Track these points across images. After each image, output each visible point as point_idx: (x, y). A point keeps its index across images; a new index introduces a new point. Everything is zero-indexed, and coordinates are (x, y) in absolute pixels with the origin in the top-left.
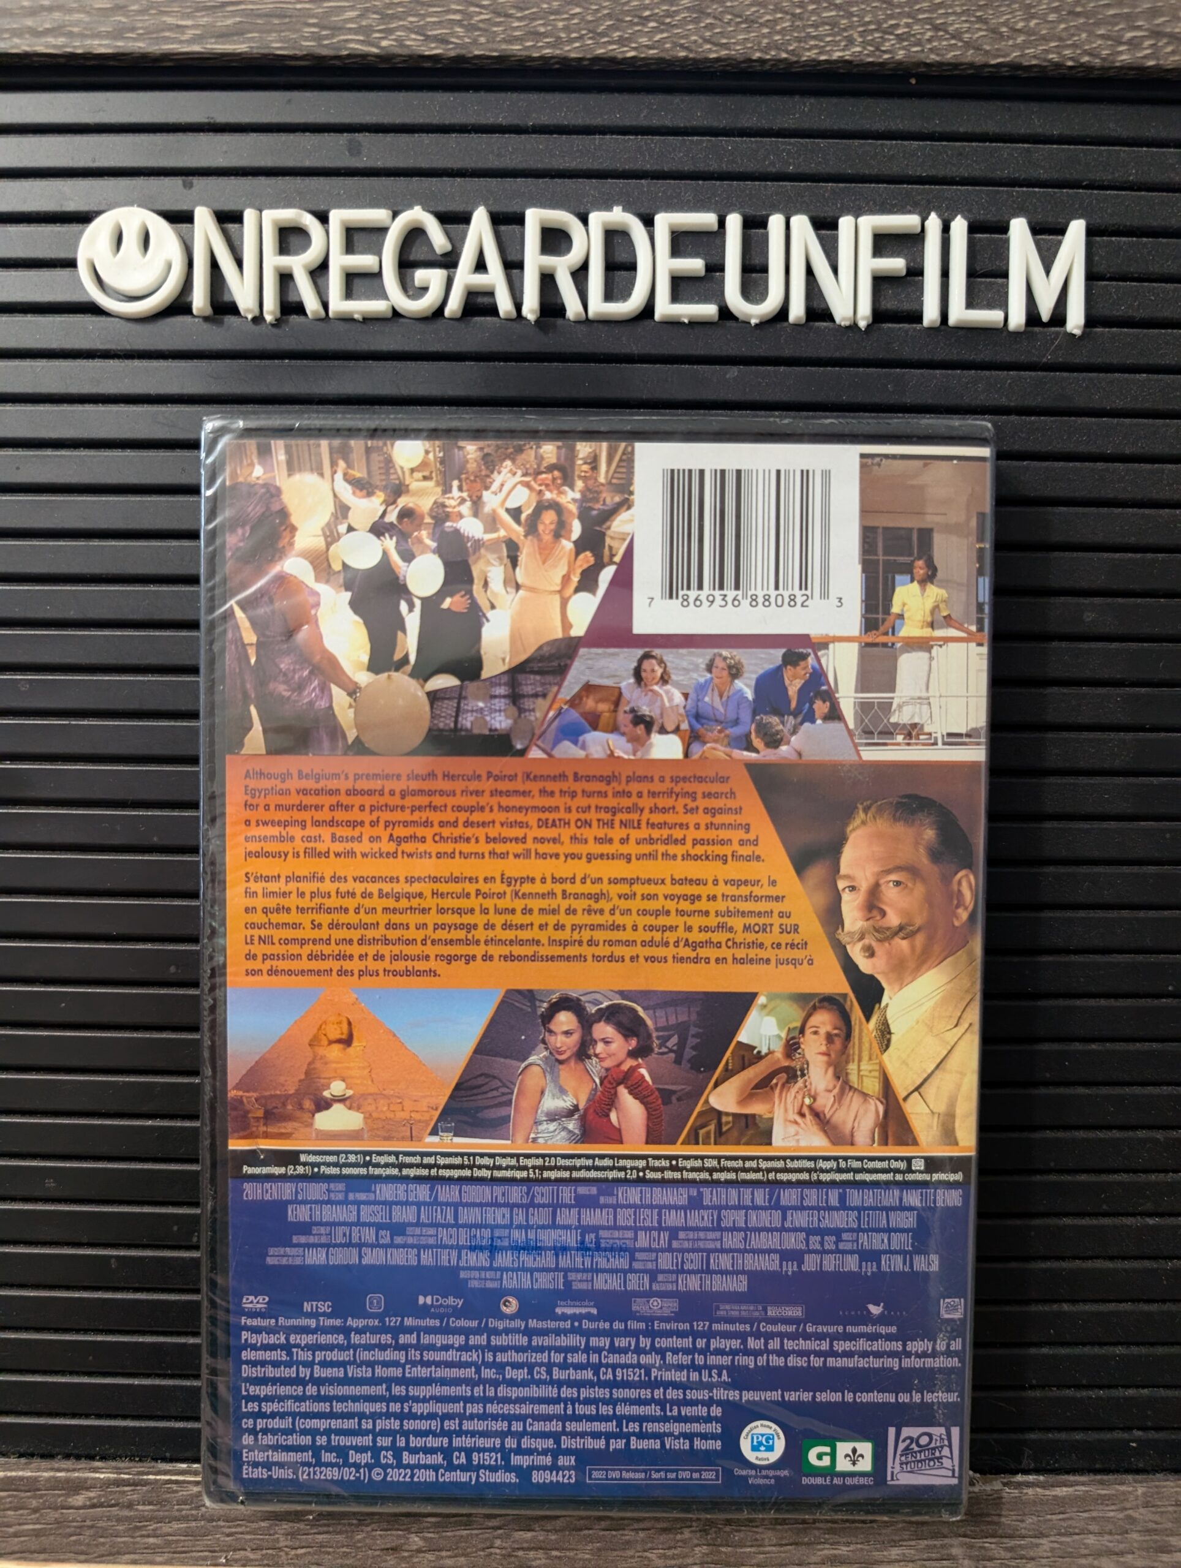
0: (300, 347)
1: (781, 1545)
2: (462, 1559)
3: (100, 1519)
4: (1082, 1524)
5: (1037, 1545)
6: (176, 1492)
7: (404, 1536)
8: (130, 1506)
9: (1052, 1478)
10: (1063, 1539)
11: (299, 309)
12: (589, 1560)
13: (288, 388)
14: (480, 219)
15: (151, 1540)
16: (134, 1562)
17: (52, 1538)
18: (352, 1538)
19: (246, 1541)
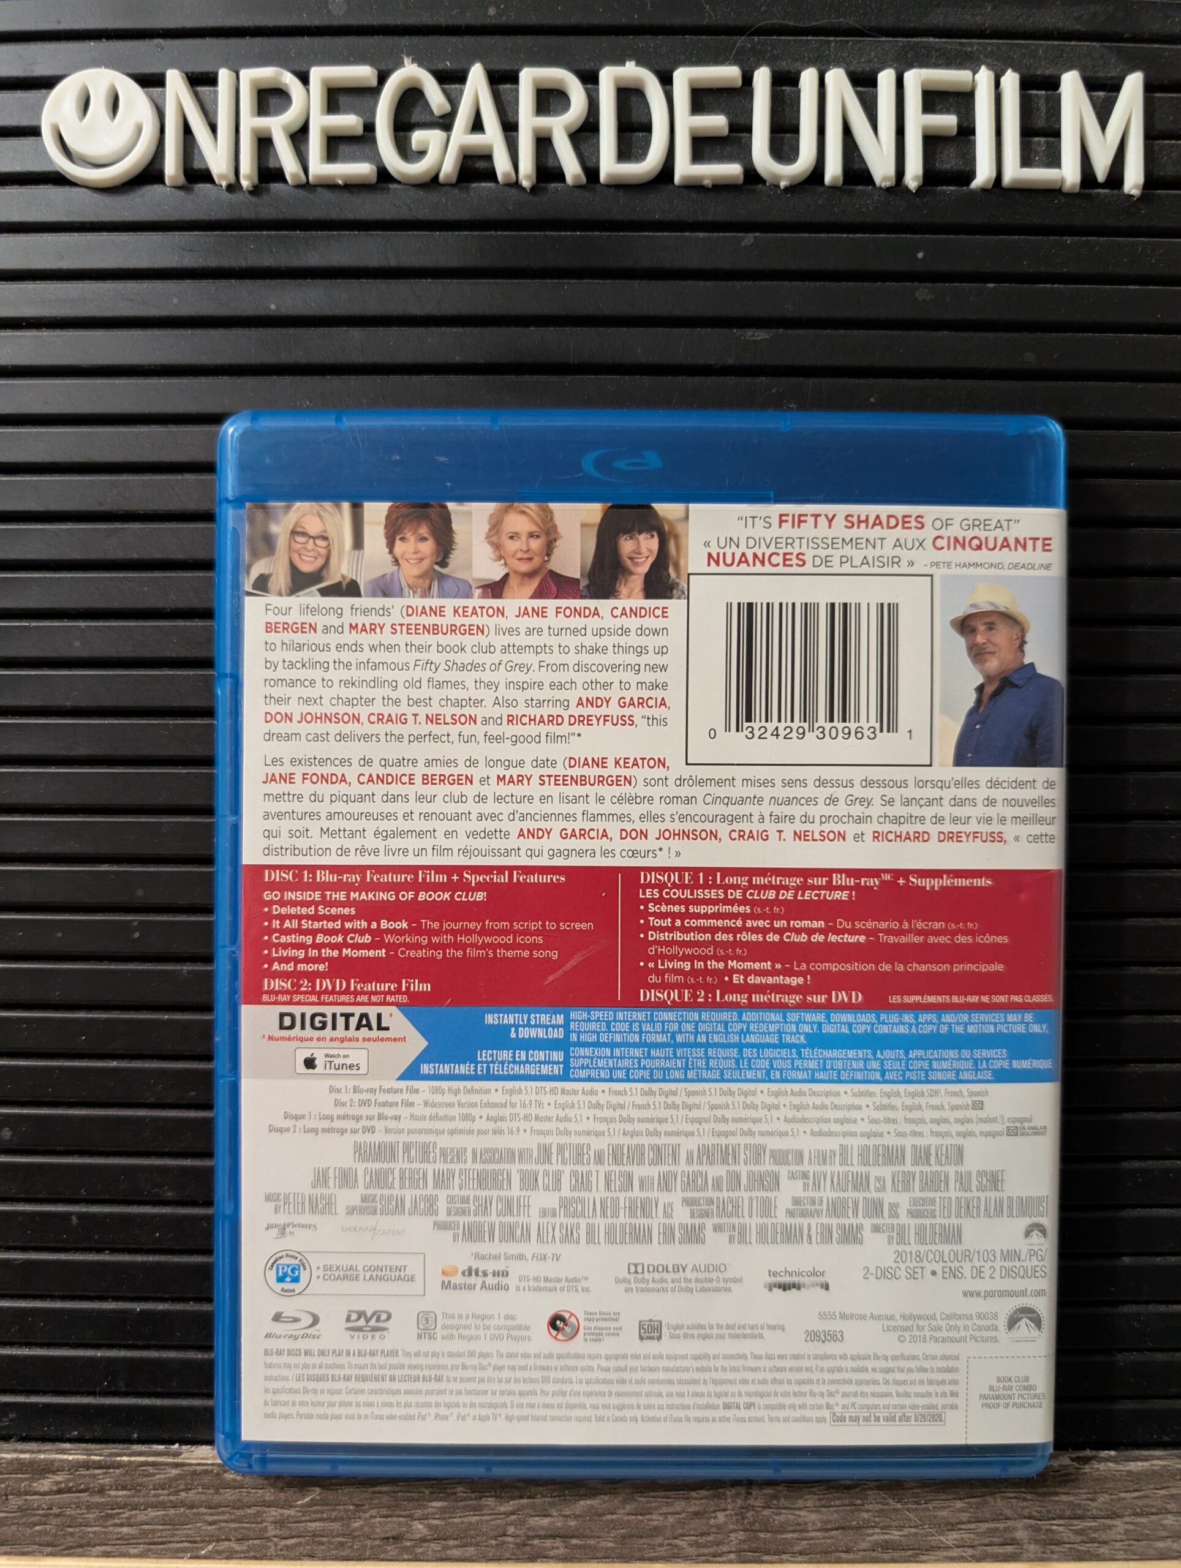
0: (281, 217)
1: (826, 1530)
2: (471, 1550)
3: (68, 1506)
4: (1159, 1503)
5: (1110, 1527)
6: (154, 1475)
7: (407, 1524)
8: (101, 1491)
9: (1126, 1453)
10: (1139, 1520)
11: (279, 175)
12: (613, 1549)
13: (268, 261)
14: (477, 75)
15: (125, 1530)
16: (107, 1555)
17: (14, 1528)
18: (349, 1526)
19: (231, 1529)
